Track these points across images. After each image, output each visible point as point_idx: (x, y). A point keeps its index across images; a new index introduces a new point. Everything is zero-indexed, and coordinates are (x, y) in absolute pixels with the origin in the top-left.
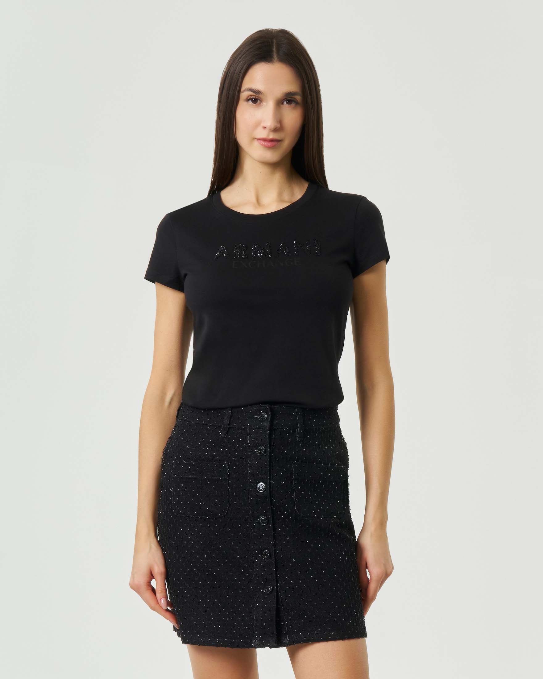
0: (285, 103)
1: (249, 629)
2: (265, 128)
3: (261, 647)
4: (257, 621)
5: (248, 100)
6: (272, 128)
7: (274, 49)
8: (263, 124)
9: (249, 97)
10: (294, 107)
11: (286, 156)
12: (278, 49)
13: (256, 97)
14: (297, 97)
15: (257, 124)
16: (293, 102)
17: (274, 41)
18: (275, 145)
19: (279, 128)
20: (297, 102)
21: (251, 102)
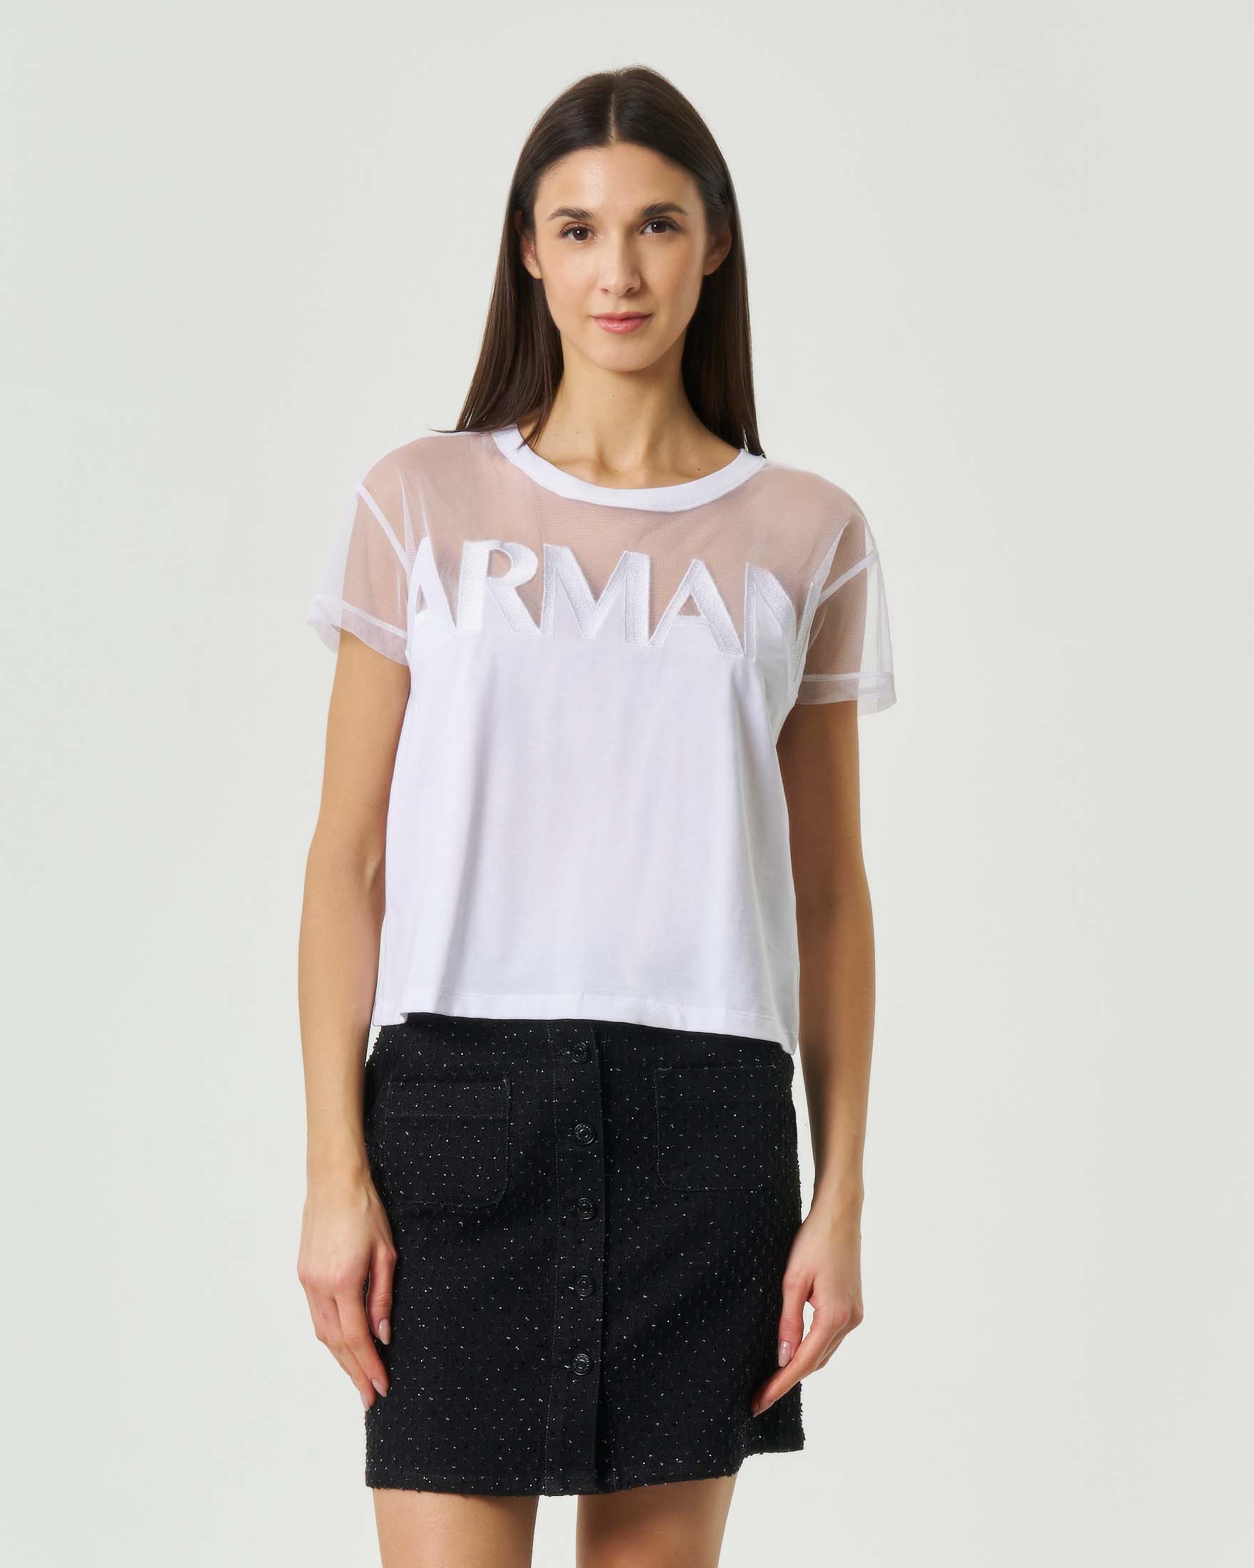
0: (649, 230)
1: (535, 1451)
2: (606, 291)
4: (553, 1434)
5: (564, 234)
6: (622, 290)
7: (612, 116)
8: (603, 283)
9: (566, 228)
10: (670, 240)
11: (668, 353)
12: (619, 116)
13: (581, 225)
14: (674, 215)
15: (590, 286)
16: (667, 228)
17: (613, 97)
18: (637, 327)
19: (641, 288)
20: (675, 225)
21: (573, 237)
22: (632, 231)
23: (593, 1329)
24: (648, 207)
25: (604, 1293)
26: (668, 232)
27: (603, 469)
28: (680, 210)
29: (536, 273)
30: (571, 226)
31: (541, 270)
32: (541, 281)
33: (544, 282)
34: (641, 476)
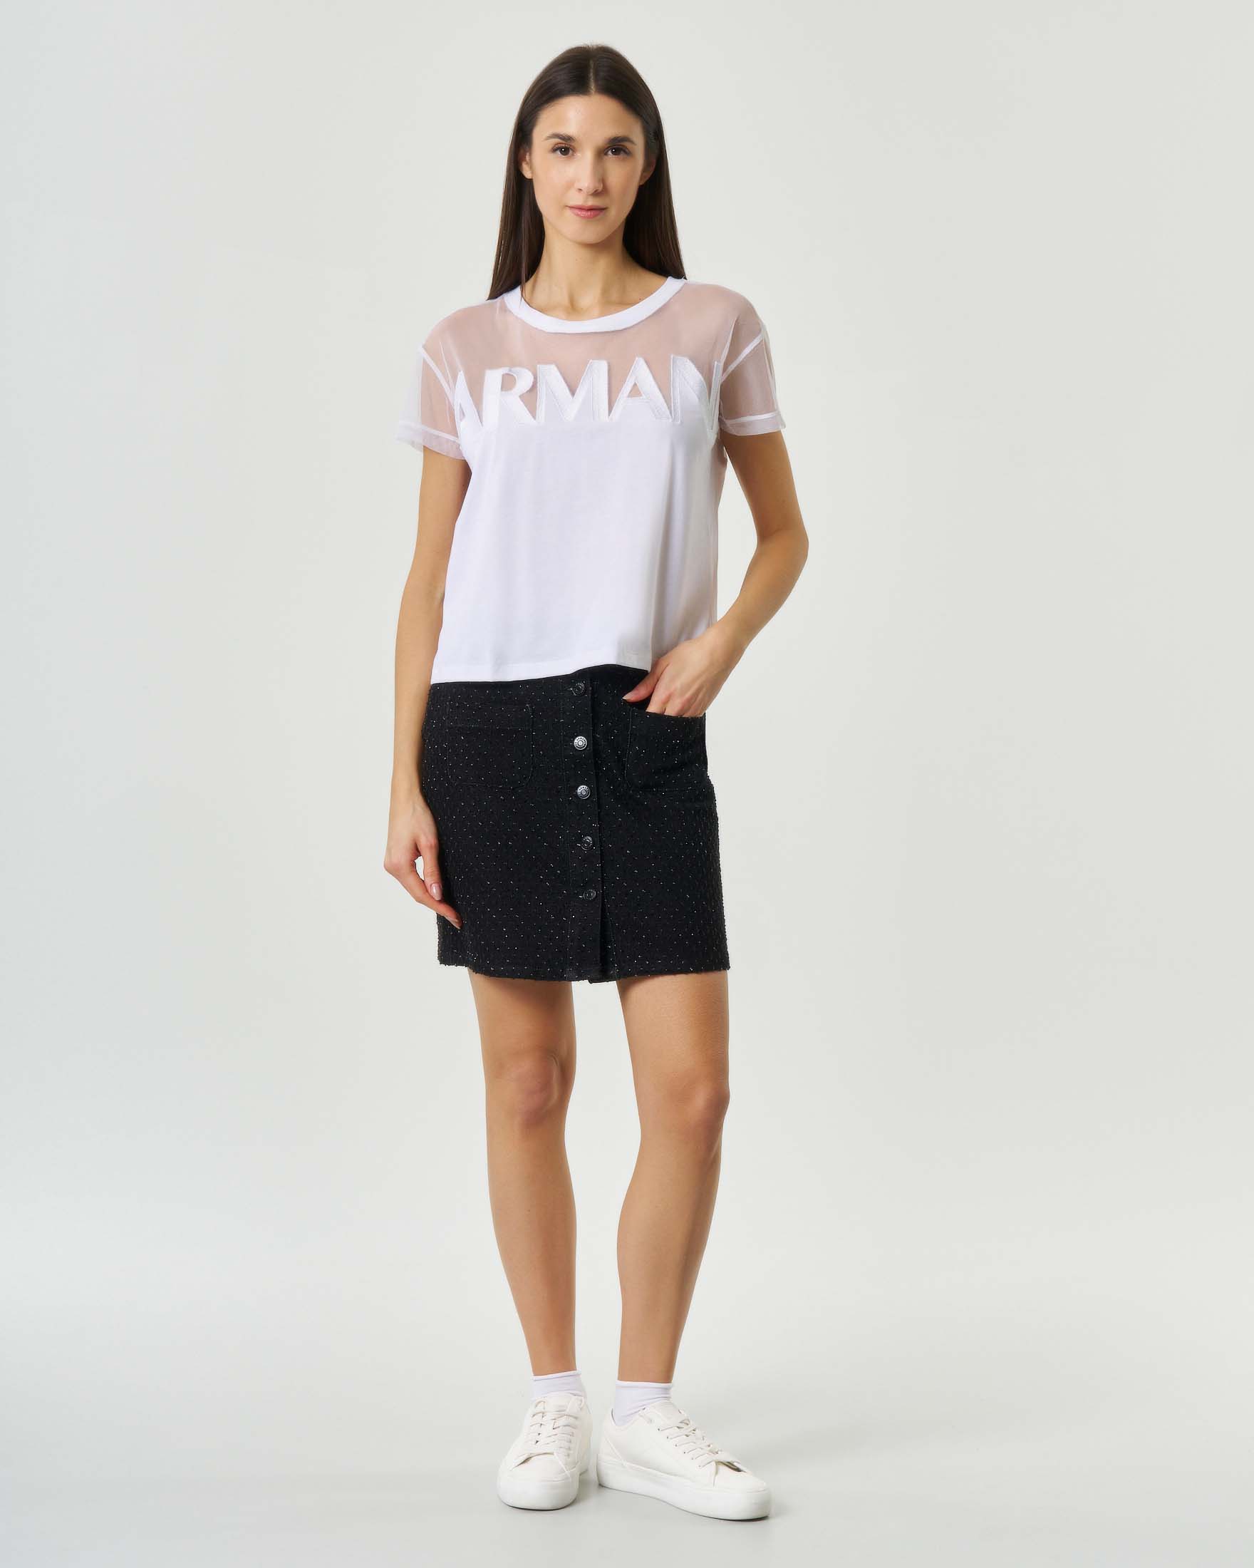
0: (610, 153)
1: (561, 952)
2: (580, 190)
3: (578, 980)
4: (572, 940)
6: (592, 191)
7: (591, 75)
8: (578, 185)
9: (556, 146)
10: (624, 160)
11: (614, 233)
12: (596, 74)
13: (567, 146)
14: (627, 144)
15: (570, 185)
16: (622, 152)
17: (592, 63)
18: (596, 216)
19: (602, 191)
20: (627, 150)
21: (559, 153)
22: (601, 153)
23: (595, 871)
24: (613, 138)
25: (601, 847)
26: (622, 155)
27: (573, 309)
28: (632, 142)
29: (527, 174)
30: (559, 145)
31: (532, 173)
32: (531, 180)
33: (534, 181)
34: (596, 311)
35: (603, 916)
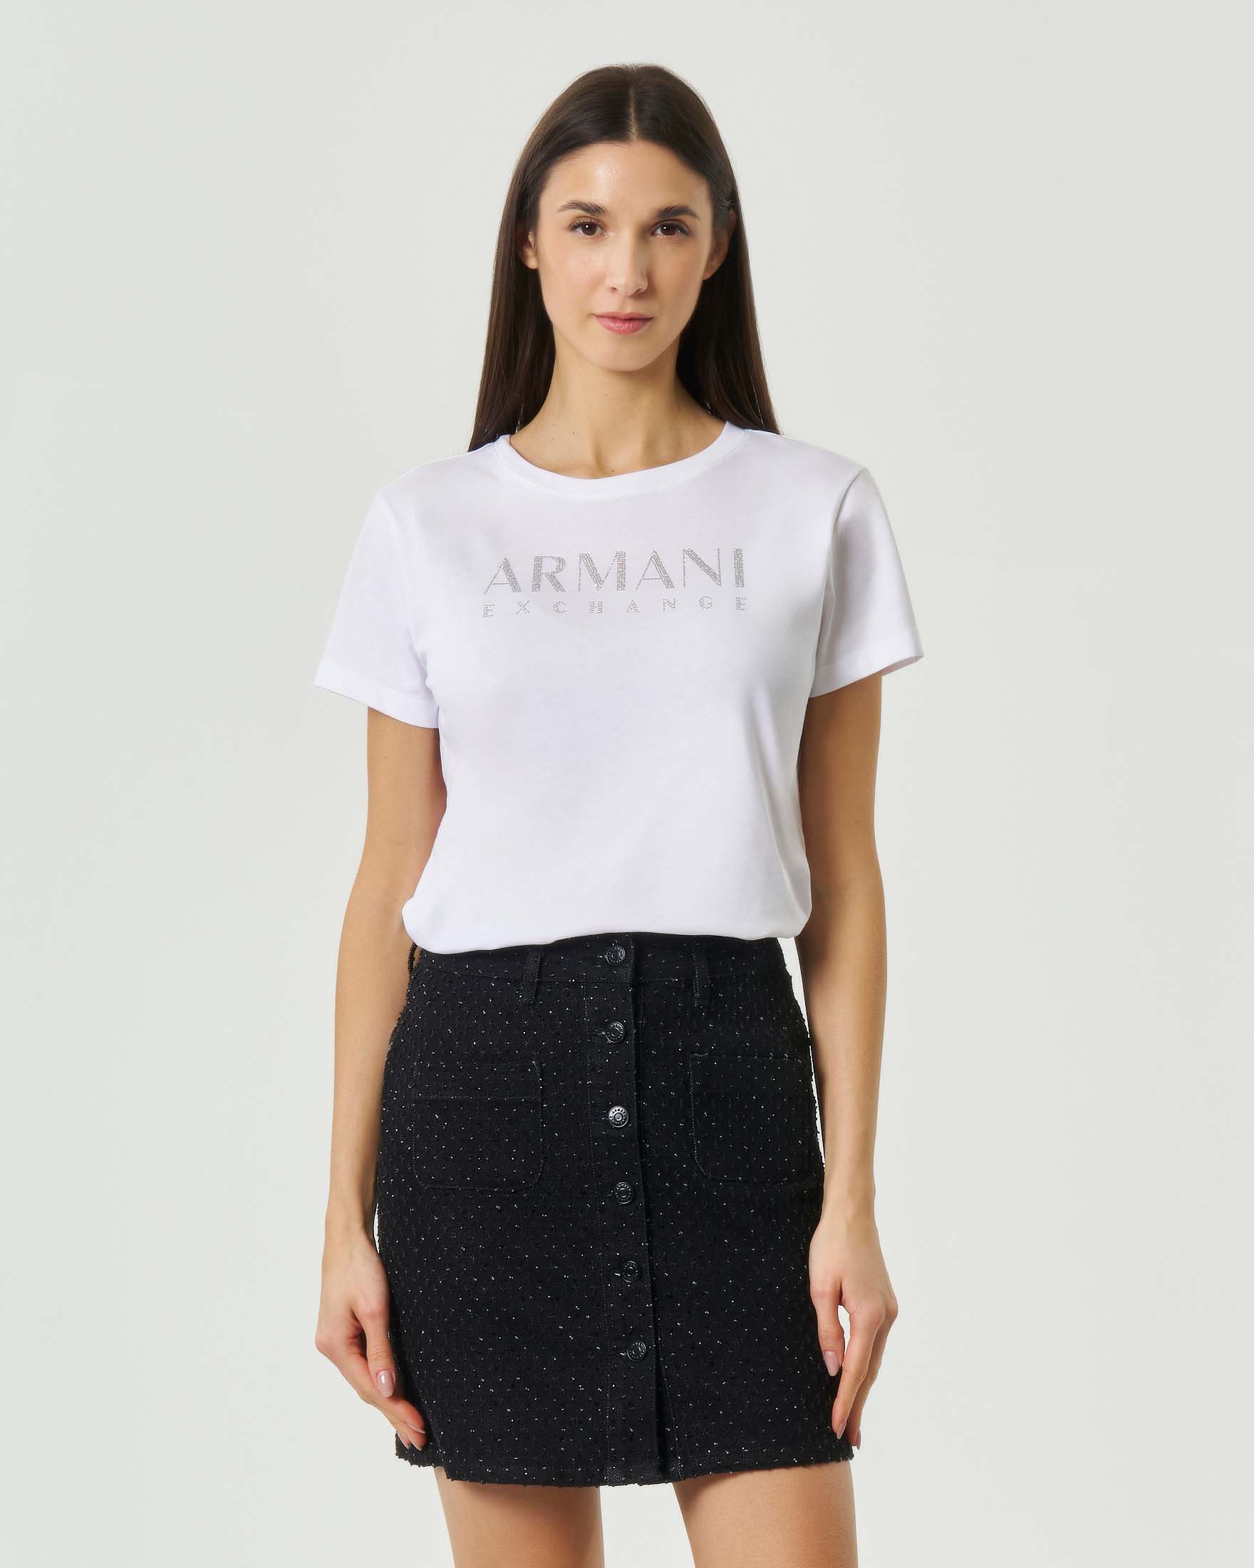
0: (659, 231)
1: (596, 1441)
2: (614, 290)
4: (613, 1422)
5: (573, 227)
6: (632, 292)
7: (632, 111)
8: (610, 282)
9: (577, 221)
10: (680, 243)
11: (664, 355)
12: (639, 113)
13: (593, 221)
14: (686, 218)
15: (597, 282)
16: (678, 231)
17: (632, 92)
18: (637, 329)
19: (648, 291)
20: (685, 228)
21: (581, 231)
22: (646, 233)
23: (644, 1315)
24: (664, 208)
25: (651, 1277)
26: (678, 234)
28: (693, 214)
29: (532, 264)
30: (582, 220)
31: (538, 261)
32: (537, 273)
33: (540, 273)
35: (659, 1383)
